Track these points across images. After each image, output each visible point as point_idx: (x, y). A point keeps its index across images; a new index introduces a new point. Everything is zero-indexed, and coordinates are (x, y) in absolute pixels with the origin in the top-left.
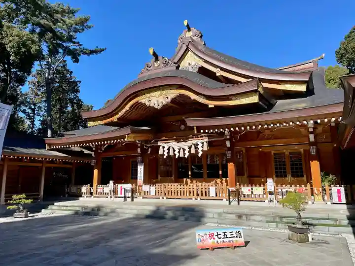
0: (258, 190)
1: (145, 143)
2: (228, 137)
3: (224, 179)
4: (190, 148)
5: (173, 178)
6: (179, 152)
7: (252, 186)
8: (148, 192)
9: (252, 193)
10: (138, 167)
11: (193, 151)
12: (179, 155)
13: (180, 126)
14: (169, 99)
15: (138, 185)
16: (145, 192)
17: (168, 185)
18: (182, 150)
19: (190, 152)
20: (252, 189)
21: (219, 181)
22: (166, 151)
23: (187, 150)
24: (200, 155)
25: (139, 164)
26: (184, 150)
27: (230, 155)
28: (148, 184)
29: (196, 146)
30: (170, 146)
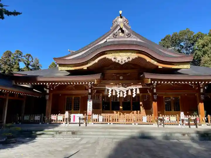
0: (173, 119)
4: (127, 91)
6: (120, 94)
7: (169, 116)
8: (96, 119)
9: (170, 120)
10: (88, 102)
11: (130, 94)
12: (120, 96)
14: (131, 59)
15: (88, 114)
16: (94, 119)
19: (127, 94)
20: (169, 118)
22: (110, 92)
26: (123, 92)
28: (97, 114)
30: (113, 89)
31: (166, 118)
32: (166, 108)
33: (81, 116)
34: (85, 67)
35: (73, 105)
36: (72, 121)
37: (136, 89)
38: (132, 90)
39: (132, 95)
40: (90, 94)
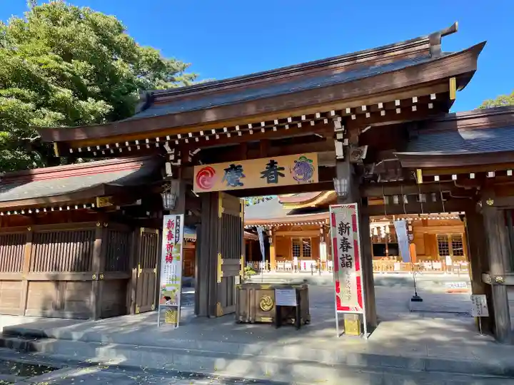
10: (321, 245)
31: (427, 265)
32: (440, 252)
33: (314, 263)
34: (313, 205)
35: (301, 250)
36: (303, 269)
37: (385, 227)
38: (378, 228)
39: (380, 234)
40: (322, 235)
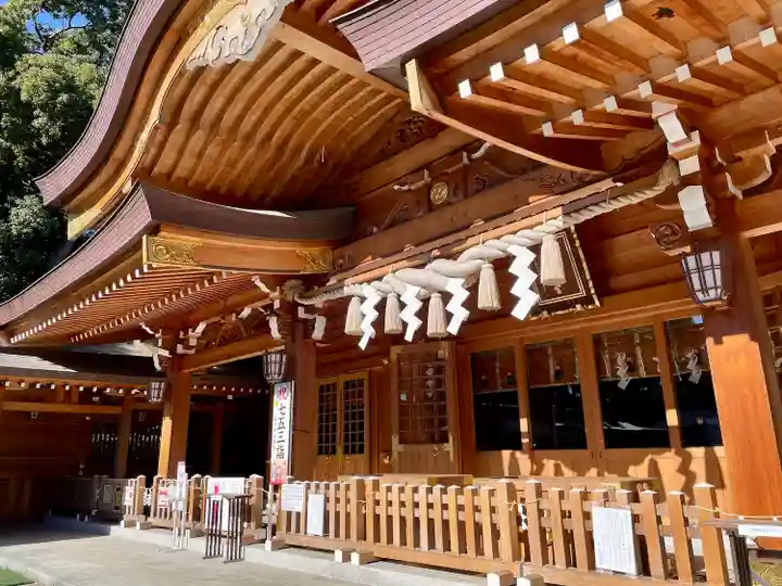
1: (301, 297)
2: (690, 165)
3: (698, 452)
5: (449, 447)
8: (298, 514)
10: (275, 398)
11: (488, 299)
12: (424, 327)
13: (429, 187)
15: (273, 479)
16: (289, 514)
17: (376, 486)
18: (435, 301)
19: (470, 303)
21: (668, 461)
22: (370, 316)
23: (461, 295)
24: (520, 312)
25: (277, 388)
26: (446, 297)
27: (714, 278)
29: (502, 265)
30: (385, 289)
